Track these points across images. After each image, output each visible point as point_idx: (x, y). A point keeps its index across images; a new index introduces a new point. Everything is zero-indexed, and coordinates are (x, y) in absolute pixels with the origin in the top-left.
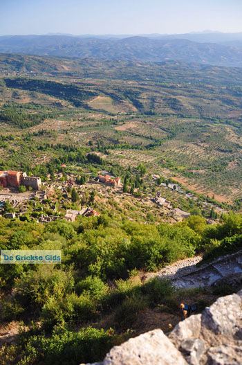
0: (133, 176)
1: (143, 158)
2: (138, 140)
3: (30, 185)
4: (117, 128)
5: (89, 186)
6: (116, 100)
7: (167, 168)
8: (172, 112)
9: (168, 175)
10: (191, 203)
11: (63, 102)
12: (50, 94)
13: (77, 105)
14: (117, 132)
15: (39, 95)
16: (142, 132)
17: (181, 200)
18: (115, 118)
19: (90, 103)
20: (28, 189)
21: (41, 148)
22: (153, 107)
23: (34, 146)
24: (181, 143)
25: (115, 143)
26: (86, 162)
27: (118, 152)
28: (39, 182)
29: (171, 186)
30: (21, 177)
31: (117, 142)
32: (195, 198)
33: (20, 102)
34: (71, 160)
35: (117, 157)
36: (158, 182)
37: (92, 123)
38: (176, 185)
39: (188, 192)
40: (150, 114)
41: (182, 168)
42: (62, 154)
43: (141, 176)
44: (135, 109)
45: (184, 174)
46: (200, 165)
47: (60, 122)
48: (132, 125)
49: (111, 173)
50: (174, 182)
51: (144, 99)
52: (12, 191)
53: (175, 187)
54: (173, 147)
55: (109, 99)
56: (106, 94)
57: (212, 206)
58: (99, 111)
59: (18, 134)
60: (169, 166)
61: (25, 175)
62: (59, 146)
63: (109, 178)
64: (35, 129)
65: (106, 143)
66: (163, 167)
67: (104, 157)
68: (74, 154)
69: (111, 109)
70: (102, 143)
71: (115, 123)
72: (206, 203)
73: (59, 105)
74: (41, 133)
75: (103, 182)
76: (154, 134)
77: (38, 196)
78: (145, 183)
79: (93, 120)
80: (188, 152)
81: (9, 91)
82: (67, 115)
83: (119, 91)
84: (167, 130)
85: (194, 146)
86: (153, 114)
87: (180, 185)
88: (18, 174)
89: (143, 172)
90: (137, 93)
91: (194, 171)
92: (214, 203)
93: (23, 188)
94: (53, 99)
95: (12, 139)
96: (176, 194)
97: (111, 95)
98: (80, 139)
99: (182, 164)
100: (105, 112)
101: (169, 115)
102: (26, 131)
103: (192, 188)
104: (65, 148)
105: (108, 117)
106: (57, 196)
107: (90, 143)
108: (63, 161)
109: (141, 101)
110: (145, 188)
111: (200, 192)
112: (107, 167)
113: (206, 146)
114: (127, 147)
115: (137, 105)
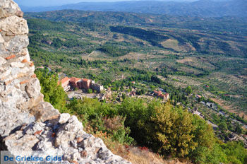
0: (180, 94)
1: (192, 82)
2: (192, 70)
3: (95, 89)
4: (178, 61)
5: (145, 97)
6: (181, 42)
7: (210, 91)
8: (222, 52)
9: (209, 96)
10: (222, 118)
11: (145, 42)
12: (137, 36)
13: (154, 44)
14: (177, 63)
15: (130, 37)
16: (195, 65)
17: (214, 115)
18: (178, 54)
19: (163, 43)
20: (93, 92)
21: (122, 70)
22: (207, 48)
23: (118, 68)
24: (224, 74)
25: (174, 71)
26: (149, 81)
27: (175, 77)
28: (102, 88)
29: (208, 104)
30: (91, 84)
31: (176, 70)
32: (227, 116)
33: (117, 41)
34: (140, 79)
35: (173, 80)
36: (199, 100)
37: (161, 56)
38: (213, 104)
39: (221, 110)
40: (205, 52)
41: (222, 93)
42: (135, 75)
43: (187, 95)
44: (194, 49)
45: (222, 97)
46: (238, 91)
47: (139, 54)
48: (189, 60)
49: (165, 91)
50: (211, 102)
51: (202, 42)
52: (83, 92)
53: (211, 106)
54: (218, 77)
55: (176, 41)
56: (175, 38)
57: (240, 123)
58: (168, 49)
59: (110, 60)
60: (211, 90)
61: (93, 82)
62: (135, 69)
63: (160, 93)
64: (122, 58)
65: (168, 70)
66: (206, 90)
67: (163, 79)
68: (143, 76)
69: (177, 48)
70: (165, 70)
71: (177, 57)
72: (235, 121)
73: (142, 44)
74: (125, 60)
75: (156, 95)
76: (205, 67)
77: (98, 97)
78: (188, 100)
79: (162, 55)
80: (229, 82)
81: (111, 34)
82: (145, 50)
83: (184, 36)
84: (216, 65)
85: (234, 77)
86: (207, 53)
87: (216, 104)
88: (89, 81)
89: (189, 92)
90: (197, 38)
91: (231, 96)
92: (242, 121)
93: (90, 90)
94: (138, 40)
95: (105, 63)
96: (211, 111)
97: (178, 39)
98: (150, 66)
99: (222, 89)
100: (172, 50)
101: (219, 54)
102: (115, 59)
103: (226, 108)
104: (138, 71)
105: (173, 53)
106: (111, 99)
107: (157, 70)
108: (134, 79)
109: (199, 43)
110: (187, 103)
111: (232, 112)
112: (164, 86)
113: (245, 77)
114: (183, 74)
115: (196, 46)
